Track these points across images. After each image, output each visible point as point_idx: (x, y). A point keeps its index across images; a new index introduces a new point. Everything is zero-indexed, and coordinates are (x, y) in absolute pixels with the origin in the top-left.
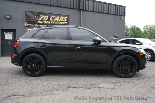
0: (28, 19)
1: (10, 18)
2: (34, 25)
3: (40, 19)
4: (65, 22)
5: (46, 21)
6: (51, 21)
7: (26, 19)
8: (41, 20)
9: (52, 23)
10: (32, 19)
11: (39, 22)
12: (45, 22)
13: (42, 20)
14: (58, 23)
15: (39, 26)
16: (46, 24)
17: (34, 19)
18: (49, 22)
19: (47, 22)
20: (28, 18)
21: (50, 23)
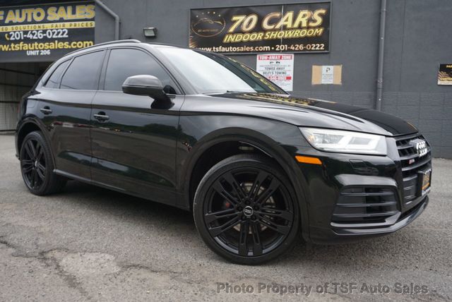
0: (200, 33)
1: (153, 35)
2: (214, 48)
3: (232, 30)
4: (314, 28)
5: (251, 32)
6: (265, 31)
7: (193, 34)
8: (233, 33)
9: (268, 36)
10: (208, 30)
11: (228, 39)
12: (246, 37)
13: (239, 31)
14: (289, 34)
15: (230, 52)
16: (249, 43)
17: (214, 30)
18: (259, 36)
19: (253, 37)
20: (199, 31)
21: (263, 37)
